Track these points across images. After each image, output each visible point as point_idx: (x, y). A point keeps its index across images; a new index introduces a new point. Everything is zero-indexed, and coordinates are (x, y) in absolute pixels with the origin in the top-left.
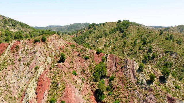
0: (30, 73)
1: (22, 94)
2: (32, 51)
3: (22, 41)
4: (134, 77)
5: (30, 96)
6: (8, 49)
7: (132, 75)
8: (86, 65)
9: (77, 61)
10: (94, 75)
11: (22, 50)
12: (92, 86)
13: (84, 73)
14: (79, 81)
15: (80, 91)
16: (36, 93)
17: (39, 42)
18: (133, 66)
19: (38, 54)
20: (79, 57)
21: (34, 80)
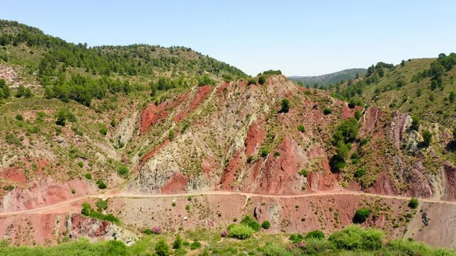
0: (240, 122)
1: (228, 144)
2: (245, 96)
3: (231, 83)
4: (401, 139)
5: (237, 144)
6: (214, 92)
7: (397, 136)
8: (325, 122)
9: (310, 115)
10: (335, 137)
11: (232, 94)
12: (329, 152)
13: (318, 133)
14: (306, 139)
15: (305, 150)
16: (246, 145)
17: (255, 84)
18: (403, 123)
19: (252, 100)
20: (314, 110)
21: (244, 128)
